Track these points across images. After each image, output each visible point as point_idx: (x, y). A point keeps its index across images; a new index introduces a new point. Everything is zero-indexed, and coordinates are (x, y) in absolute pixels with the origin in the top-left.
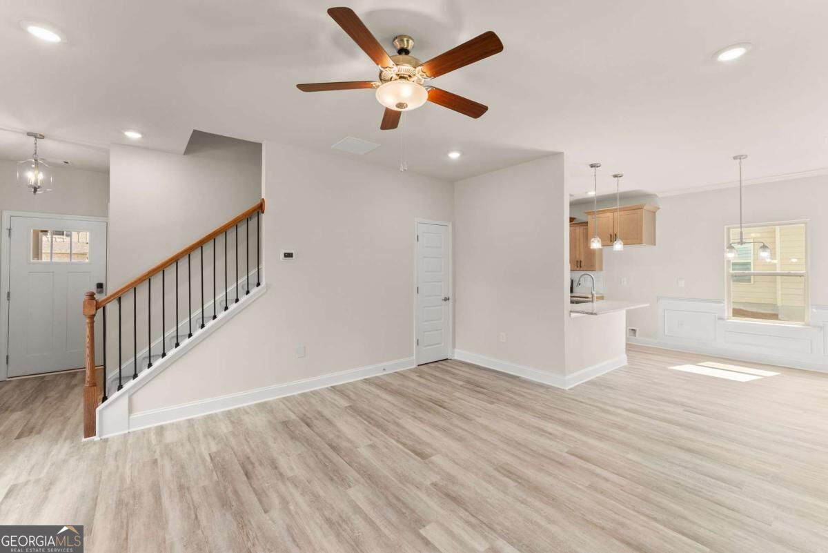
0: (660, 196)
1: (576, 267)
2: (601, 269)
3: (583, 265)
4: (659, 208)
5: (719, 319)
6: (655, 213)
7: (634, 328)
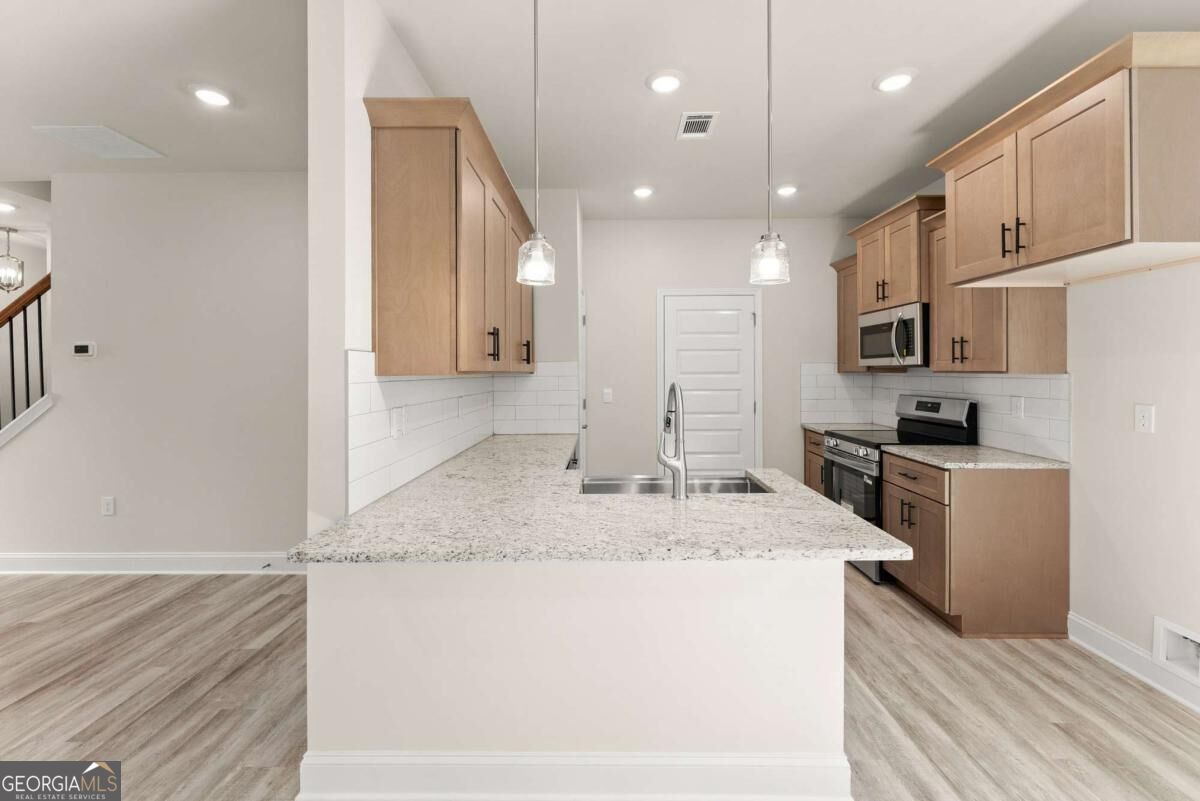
3: (968, 352)
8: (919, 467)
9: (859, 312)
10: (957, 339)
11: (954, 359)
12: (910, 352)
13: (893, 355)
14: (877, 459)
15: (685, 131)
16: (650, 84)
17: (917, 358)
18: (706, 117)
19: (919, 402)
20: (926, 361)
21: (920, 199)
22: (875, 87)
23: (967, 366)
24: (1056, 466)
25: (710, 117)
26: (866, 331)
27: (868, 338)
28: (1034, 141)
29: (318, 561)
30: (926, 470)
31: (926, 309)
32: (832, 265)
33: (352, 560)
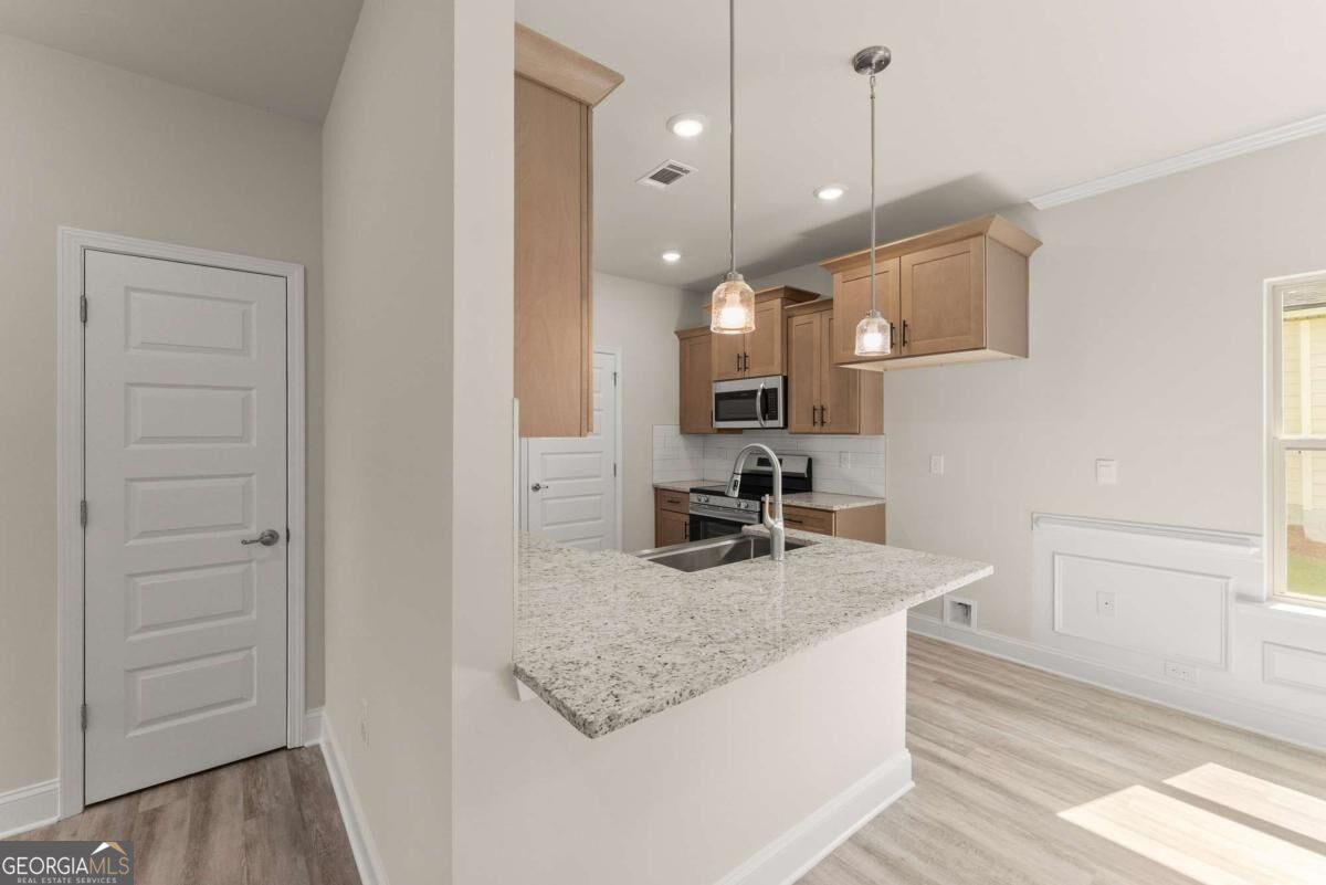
0: (1039, 203)
1: (811, 425)
2: (878, 430)
3: (827, 418)
4: (1038, 244)
5: (1242, 598)
6: (1026, 258)
7: (967, 603)
8: (803, 512)
9: (715, 378)
10: (818, 407)
11: (814, 423)
12: (775, 417)
13: (756, 419)
14: (758, 509)
15: (653, 178)
16: (673, 124)
17: (780, 422)
18: (680, 169)
19: (760, 459)
20: (786, 425)
21: (787, 289)
22: (815, 194)
23: (825, 429)
24: (875, 503)
25: (687, 172)
26: (719, 397)
27: (722, 403)
28: (916, 267)
29: (635, 720)
30: (812, 514)
31: (786, 380)
32: (676, 333)
33: (674, 703)
